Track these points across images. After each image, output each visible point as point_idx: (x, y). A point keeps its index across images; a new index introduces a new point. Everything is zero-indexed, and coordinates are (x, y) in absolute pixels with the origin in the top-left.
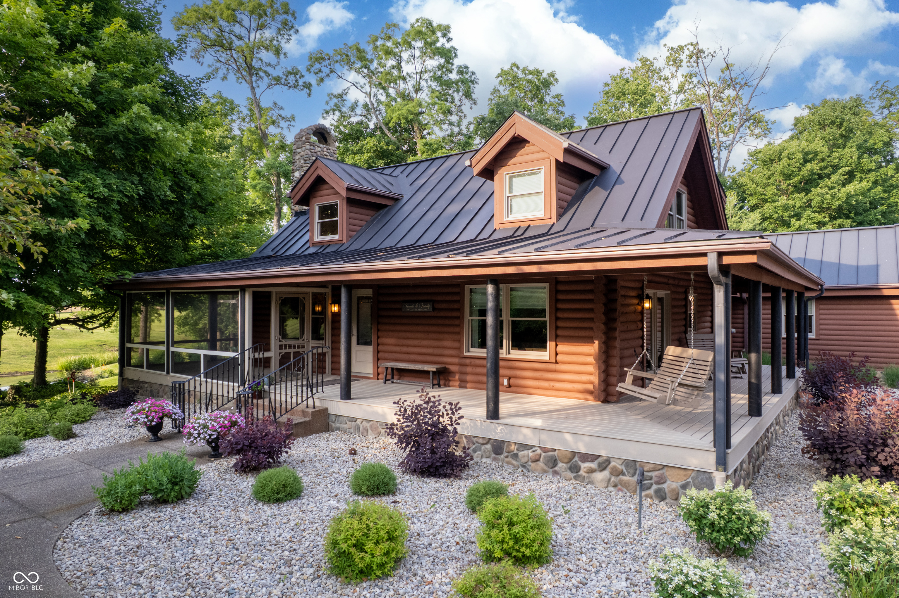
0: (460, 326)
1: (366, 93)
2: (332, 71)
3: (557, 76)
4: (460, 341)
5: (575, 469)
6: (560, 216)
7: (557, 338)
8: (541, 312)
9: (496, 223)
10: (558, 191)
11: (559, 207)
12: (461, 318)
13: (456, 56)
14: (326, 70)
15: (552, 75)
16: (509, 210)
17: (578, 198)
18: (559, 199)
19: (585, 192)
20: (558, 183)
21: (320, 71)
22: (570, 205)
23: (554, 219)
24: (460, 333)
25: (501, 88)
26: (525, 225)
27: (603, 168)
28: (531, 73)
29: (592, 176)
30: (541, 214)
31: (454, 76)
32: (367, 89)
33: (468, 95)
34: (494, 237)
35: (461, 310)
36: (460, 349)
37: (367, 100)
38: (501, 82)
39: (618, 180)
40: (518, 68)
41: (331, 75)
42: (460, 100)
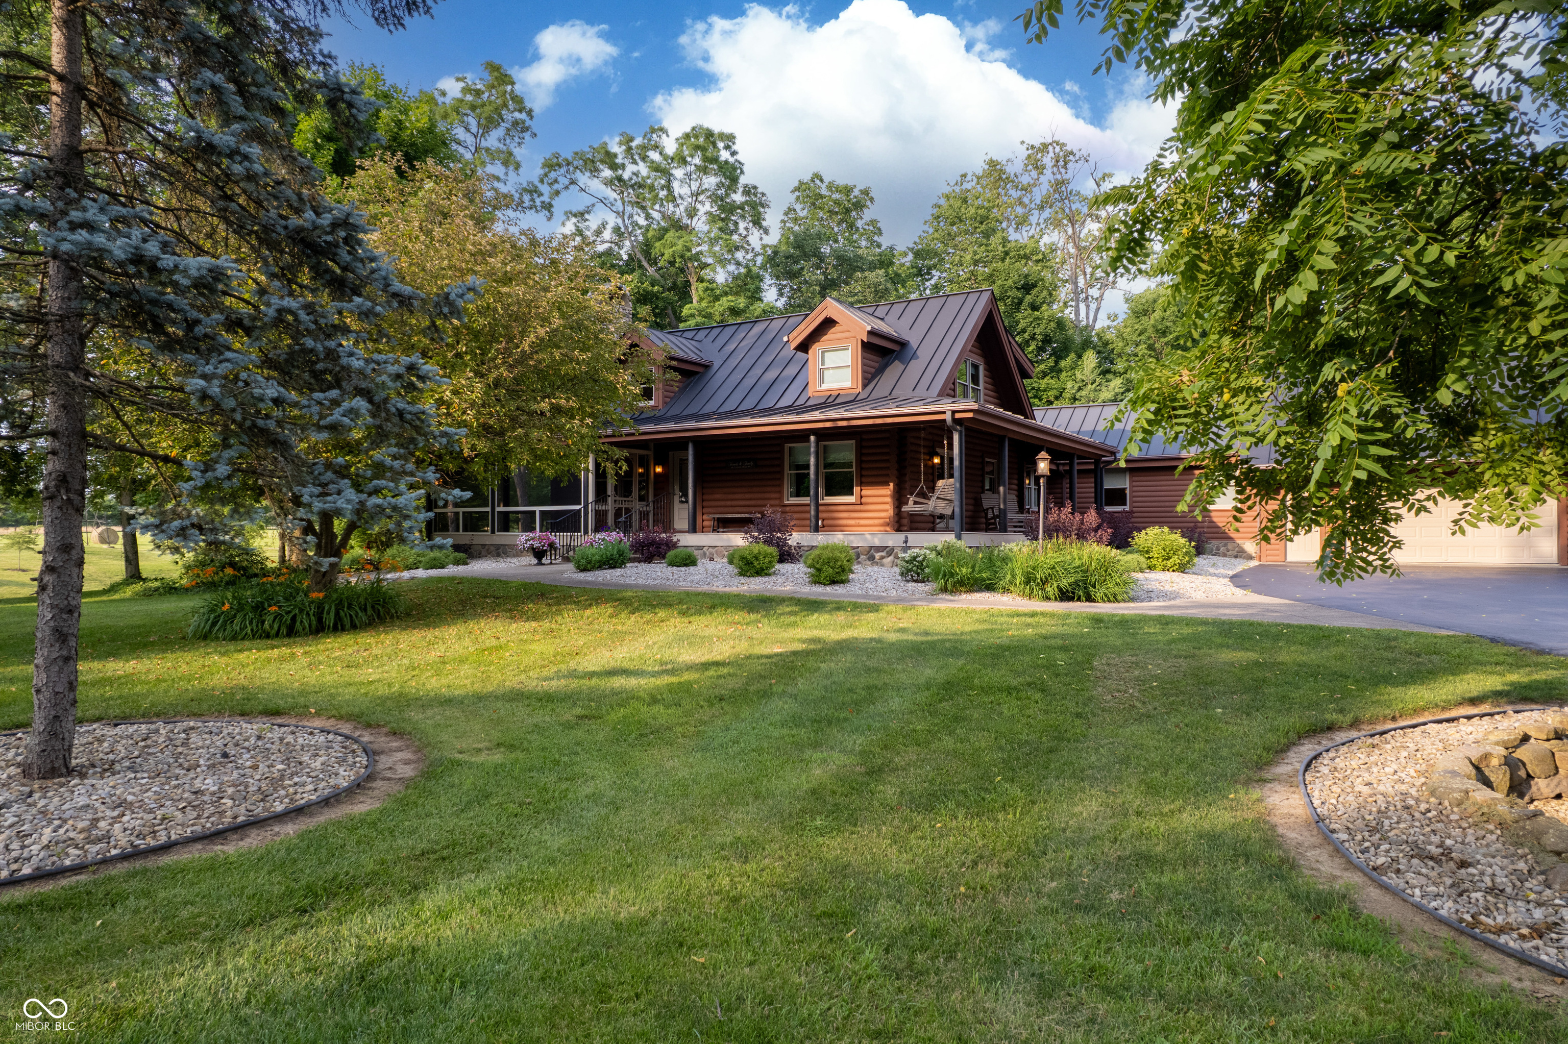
0: (781, 479)
1: (617, 213)
2: (573, 182)
3: (872, 194)
4: (781, 492)
5: (872, 558)
6: (865, 386)
7: (861, 484)
8: (849, 465)
9: (810, 392)
10: (863, 364)
11: (864, 378)
12: (781, 472)
13: (742, 172)
14: (564, 181)
15: (866, 192)
16: (822, 381)
17: (880, 371)
18: (864, 372)
19: (886, 366)
20: (863, 358)
21: (556, 181)
22: (874, 376)
23: (860, 389)
24: (781, 485)
25: (798, 207)
26: (835, 393)
27: (903, 344)
28: (838, 190)
29: (892, 351)
30: (848, 384)
31: (738, 197)
32: (619, 206)
33: (757, 222)
34: (809, 403)
35: (781, 466)
36: (781, 499)
37: (619, 221)
38: (798, 198)
39: (914, 356)
40: (822, 181)
41: (572, 187)
42: (746, 229)
